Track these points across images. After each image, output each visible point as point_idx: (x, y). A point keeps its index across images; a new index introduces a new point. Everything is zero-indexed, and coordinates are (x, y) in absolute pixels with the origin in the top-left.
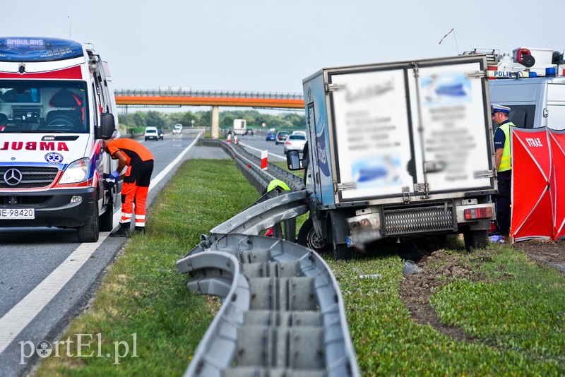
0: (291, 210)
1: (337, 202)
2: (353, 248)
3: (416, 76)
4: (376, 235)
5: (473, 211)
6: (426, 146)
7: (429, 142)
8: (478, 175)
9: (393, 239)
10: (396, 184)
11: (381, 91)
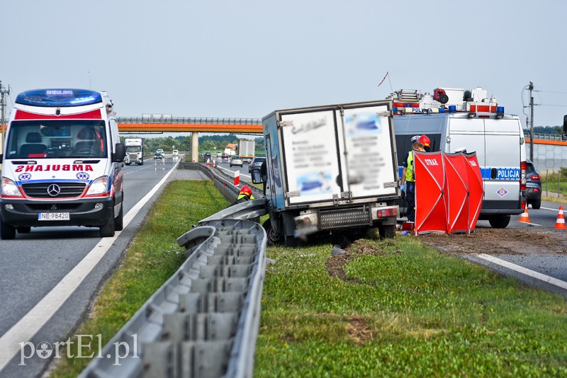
0: (254, 212)
1: (287, 206)
2: (298, 239)
3: (342, 116)
4: (314, 229)
5: (383, 211)
6: (350, 165)
7: (352, 162)
8: (386, 185)
9: (327, 232)
10: (328, 192)
11: (317, 126)
